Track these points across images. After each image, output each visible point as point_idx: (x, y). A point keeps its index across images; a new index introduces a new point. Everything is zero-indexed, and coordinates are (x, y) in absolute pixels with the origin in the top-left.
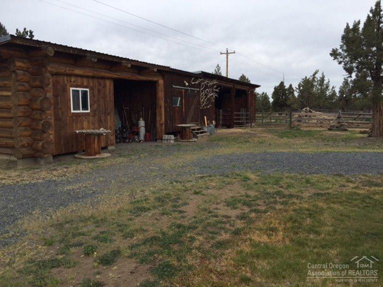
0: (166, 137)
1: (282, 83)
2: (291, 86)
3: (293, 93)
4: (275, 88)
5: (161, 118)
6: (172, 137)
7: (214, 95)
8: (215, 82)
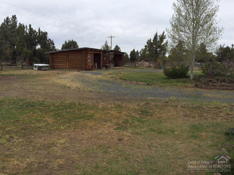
0: (103, 68)
1: (134, 50)
2: (137, 51)
3: (138, 54)
4: (131, 52)
6: (105, 68)
7: (113, 56)
8: (113, 53)
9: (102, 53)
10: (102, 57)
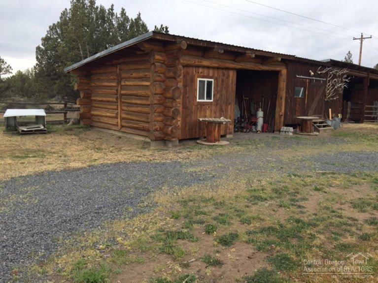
0: (285, 129)
5: (281, 109)
6: (291, 129)
7: (343, 85)
8: (346, 71)
9: (284, 72)
10: (283, 85)
